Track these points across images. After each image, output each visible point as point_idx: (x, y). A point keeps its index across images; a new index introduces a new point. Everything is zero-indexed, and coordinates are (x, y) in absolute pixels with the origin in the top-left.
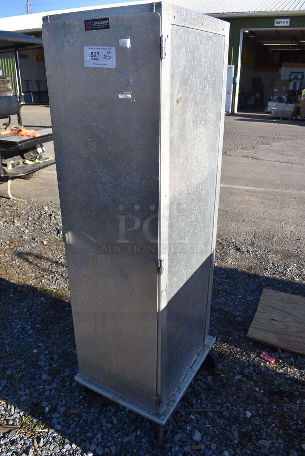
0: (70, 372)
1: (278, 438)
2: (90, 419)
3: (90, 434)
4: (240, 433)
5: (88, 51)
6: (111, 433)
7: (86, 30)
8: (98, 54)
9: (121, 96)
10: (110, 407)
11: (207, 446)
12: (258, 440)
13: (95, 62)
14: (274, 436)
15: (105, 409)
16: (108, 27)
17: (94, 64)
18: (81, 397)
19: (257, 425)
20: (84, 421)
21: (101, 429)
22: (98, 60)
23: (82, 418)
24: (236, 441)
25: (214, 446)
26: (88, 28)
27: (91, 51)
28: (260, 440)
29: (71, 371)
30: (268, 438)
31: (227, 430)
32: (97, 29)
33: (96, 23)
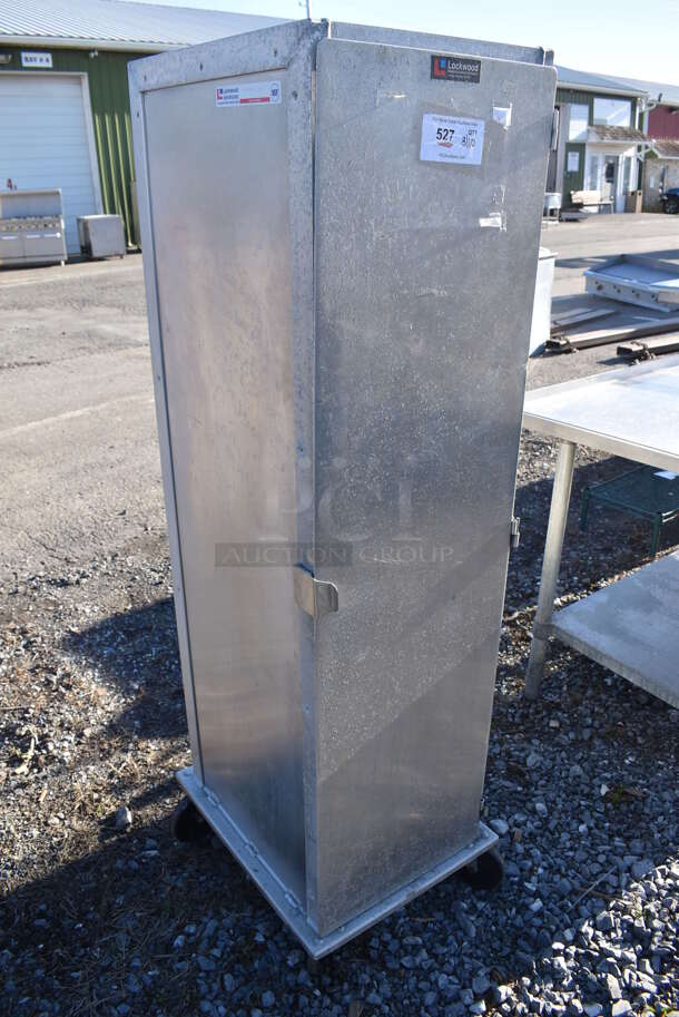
0: (219, 1002)
1: (532, 744)
2: (386, 989)
3: (430, 998)
4: (506, 778)
5: (431, 124)
6: (444, 954)
7: (434, 76)
8: (450, 133)
9: (484, 223)
10: (374, 943)
11: (518, 826)
12: (525, 764)
13: (445, 150)
14: (525, 745)
15: (373, 954)
16: (475, 79)
17: (441, 155)
18: (317, 992)
19: (500, 754)
20: (388, 1004)
21: (423, 973)
22: (449, 145)
23: (379, 1007)
24: (519, 789)
25: (519, 817)
26: (437, 73)
27: (437, 125)
28: (525, 763)
29: (216, 998)
30: (527, 752)
31: (495, 791)
32: (456, 79)
33: (454, 66)
